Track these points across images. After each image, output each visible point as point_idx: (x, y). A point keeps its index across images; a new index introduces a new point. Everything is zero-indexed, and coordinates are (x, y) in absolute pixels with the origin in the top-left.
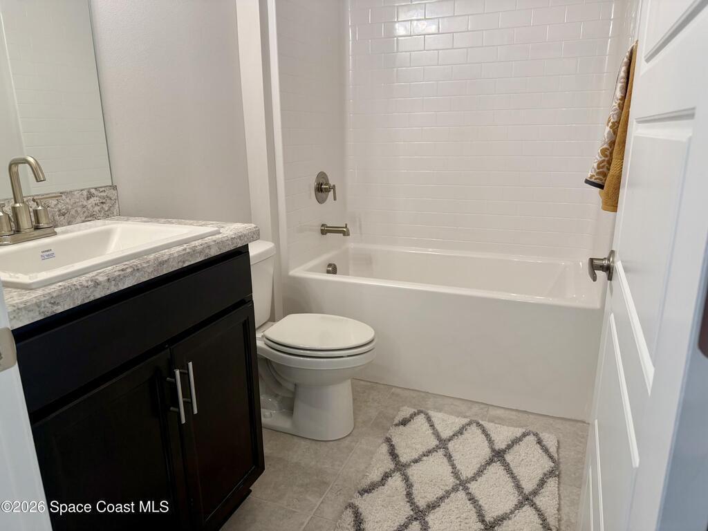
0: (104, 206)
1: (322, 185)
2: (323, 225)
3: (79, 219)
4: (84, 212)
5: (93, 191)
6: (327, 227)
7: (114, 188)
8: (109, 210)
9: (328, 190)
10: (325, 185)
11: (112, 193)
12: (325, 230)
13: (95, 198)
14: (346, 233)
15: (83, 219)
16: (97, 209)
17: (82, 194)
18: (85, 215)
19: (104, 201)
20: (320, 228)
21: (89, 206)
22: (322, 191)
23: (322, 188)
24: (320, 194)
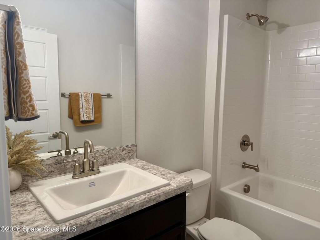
0: (129, 154)
1: (245, 141)
2: (244, 163)
3: (117, 161)
4: (120, 157)
5: (125, 147)
6: (246, 164)
7: (135, 146)
8: (132, 156)
9: (248, 145)
10: (247, 142)
11: (134, 148)
12: (245, 166)
13: (126, 151)
14: (257, 170)
15: (119, 160)
16: (126, 155)
17: (120, 149)
18: (120, 158)
19: (130, 152)
20: (242, 164)
21: (123, 154)
22: (245, 145)
23: (245, 143)
24: (243, 146)
